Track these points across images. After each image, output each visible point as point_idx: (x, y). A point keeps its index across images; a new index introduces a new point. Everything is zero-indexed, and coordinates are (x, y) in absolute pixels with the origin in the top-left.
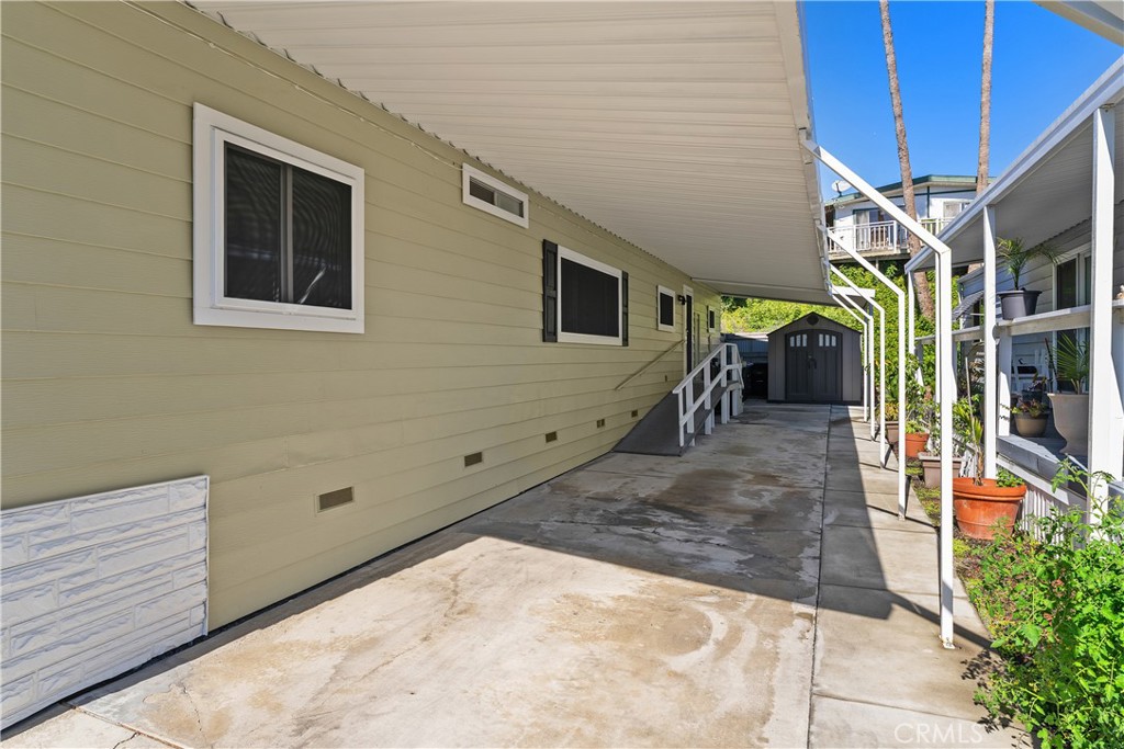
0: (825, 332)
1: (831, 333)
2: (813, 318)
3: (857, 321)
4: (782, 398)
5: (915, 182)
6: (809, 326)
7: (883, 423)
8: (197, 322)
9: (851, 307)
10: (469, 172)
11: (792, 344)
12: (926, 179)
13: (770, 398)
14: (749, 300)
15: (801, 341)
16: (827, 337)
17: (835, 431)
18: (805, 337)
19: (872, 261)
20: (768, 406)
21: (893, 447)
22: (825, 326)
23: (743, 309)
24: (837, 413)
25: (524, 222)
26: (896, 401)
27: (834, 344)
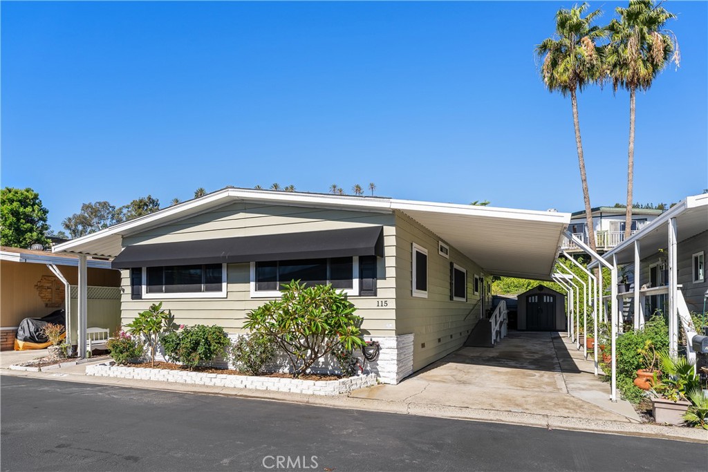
0: (547, 295)
1: (550, 295)
2: (541, 287)
3: (562, 288)
4: (525, 329)
5: (593, 210)
6: (539, 292)
7: (578, 336)
8: (414, 295)
9: (560, 282)
10: (441, 243)
11: (530, 301)
12: (598, 209)
13: (519, 328)
14: (502, 277)
15: (535, 299)
16: (548, 297)
17: (555, 341)
18: (536, 297)
19: (570, 254)
20: (518, 332)
21: (582, 345)
22: (547, 292)
23: (499, 282)
24: (553, 334)
25: (447, 257)
26: (583, 326)
27: (551, 301)
